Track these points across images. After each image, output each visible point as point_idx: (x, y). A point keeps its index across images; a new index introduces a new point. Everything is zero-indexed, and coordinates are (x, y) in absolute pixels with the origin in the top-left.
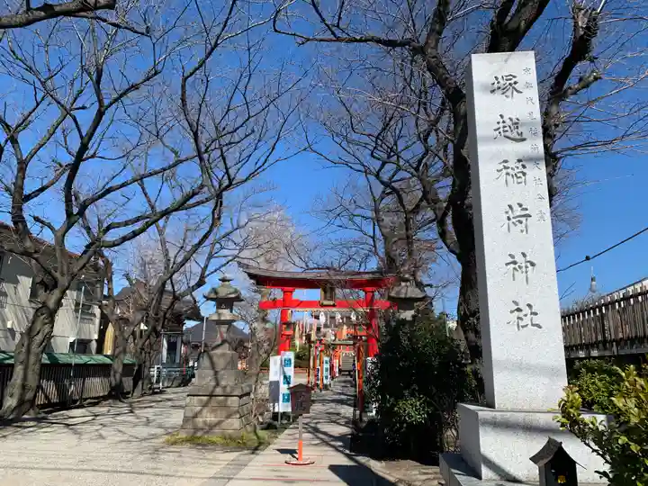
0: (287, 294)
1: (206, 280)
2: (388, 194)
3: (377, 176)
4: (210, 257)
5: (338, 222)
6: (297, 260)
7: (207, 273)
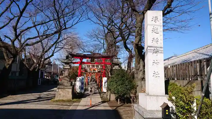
0: (81, 60)
1: (54, 54)
2: (109, 32)
3: (107, 28)
4: (55, 48)
5: (94, 39)
6: (81, 49)
7: (54, 52)
